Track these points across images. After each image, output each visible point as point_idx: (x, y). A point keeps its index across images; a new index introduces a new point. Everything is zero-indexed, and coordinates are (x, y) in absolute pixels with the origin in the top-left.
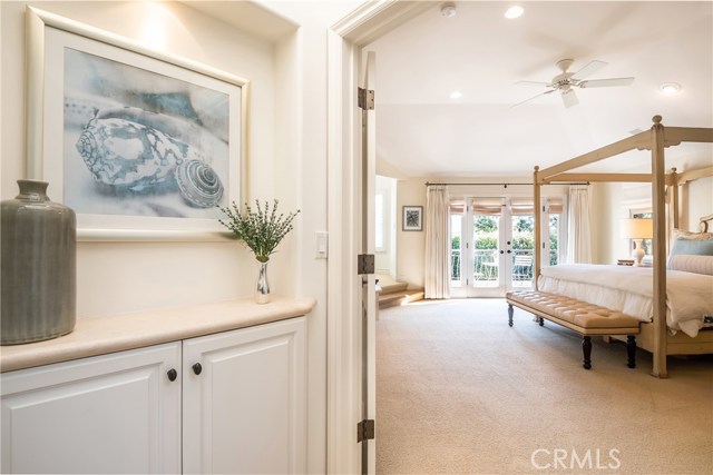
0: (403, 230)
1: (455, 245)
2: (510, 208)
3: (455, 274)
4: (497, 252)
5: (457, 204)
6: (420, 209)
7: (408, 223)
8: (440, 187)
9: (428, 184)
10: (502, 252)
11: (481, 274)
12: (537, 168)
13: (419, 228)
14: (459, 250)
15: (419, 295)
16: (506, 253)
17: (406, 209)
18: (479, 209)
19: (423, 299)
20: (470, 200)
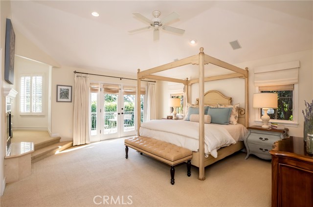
0: (57, 101)
1: (94, 110)
2: (123, 91)
3: (93, 126)
4: (116, 113)
5: (95, 86)
6: (70, 88)
7: (61, 97)
8: (84, 75)
9: (75, 72)
10: (119, 114)
11: (107, 126)
12: (139, 70)
13: (69, 100)
14: (96, 113)
15: (69, 144)
16: (121, 114)
17: (59, 87)
18: (108, 90)
19: (72, 146)
20: (102, 85)
